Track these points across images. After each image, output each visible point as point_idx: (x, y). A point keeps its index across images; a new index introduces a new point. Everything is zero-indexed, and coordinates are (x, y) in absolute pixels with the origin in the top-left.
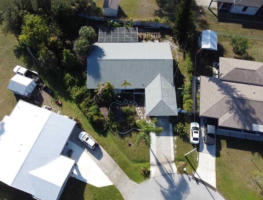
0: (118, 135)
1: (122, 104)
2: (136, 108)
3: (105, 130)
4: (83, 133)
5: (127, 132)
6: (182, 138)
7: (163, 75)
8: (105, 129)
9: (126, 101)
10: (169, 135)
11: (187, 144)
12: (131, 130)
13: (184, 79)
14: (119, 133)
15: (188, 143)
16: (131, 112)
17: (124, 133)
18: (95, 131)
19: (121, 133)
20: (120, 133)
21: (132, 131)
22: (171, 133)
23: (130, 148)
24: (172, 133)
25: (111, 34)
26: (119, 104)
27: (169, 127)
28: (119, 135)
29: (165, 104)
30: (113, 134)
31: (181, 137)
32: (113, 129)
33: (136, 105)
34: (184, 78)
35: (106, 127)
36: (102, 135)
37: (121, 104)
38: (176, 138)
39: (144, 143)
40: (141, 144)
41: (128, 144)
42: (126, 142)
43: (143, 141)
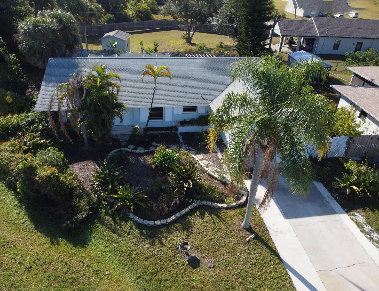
0: (137, 232)
1: (146, 151)
2: (193, 156)
5: (173, 217)
8: (81, 216)
12: (187, 210)
17: (163, 222)
19: (151, 223)
22: (336, 205)
26: (138, 151)
28: (141, 230)
30: (114, 231)
33: (193, 152)
37: (142, 152)
39: (252, 246)
40: (241, 253)
41: (183, 258)
42: (174, 252)
43: (249, 241)
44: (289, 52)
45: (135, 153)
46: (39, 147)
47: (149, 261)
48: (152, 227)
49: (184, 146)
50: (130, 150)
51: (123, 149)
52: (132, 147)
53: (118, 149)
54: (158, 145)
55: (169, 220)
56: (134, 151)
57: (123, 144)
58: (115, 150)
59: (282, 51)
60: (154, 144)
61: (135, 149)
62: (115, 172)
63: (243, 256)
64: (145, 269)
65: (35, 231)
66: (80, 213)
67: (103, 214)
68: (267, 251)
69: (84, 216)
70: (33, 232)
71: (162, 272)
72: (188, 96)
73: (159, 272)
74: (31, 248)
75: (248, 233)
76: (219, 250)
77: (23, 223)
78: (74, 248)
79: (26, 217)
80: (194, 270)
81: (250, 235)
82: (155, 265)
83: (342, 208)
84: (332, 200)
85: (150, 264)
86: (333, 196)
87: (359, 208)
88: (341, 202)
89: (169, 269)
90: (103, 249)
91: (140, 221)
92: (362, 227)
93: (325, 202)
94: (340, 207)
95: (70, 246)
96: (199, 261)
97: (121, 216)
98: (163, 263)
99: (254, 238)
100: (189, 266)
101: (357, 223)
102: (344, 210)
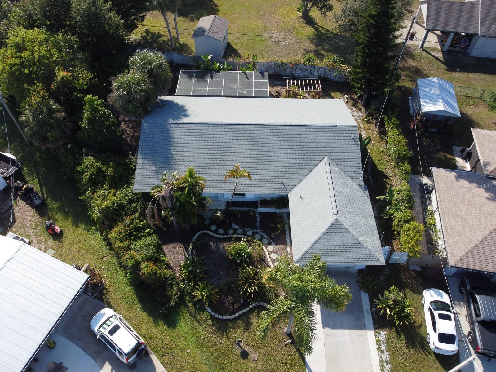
0: (210, 322)
1: (225, 236)
2: (264, 248)
3: (172, 307)
4: (107, 312)
5: (237, 315)
6: (402, 336)
7: (333, 161)
8: (172, 303)
9: (238, 229)
10: (363, 327)
11: (420, 354)
12: (247, 309)
13: (387, 181)
14: (212, 317)
15: (423, 354)
16: (250, 256)
17: (229, 317)
18: (142, 308)
19: (220, 317)
20: (217, 316)
21: (251, 311)
22: (369, 320)
23: (244, 364)
24: (371, 319)
25: (206, 81)
26: (218, 236)
27: (361, 304)
28: (213, 321)
29: (346, 230)
30: (195, 318)
31: (399, 334)
32: (195, 304)
33: (266, 241)
34: (387, 178)
35: (177, 296)
36: (161, 323)
37: (222, 237)
38: (383, 335)
39: (287, 349)
40: (278, 353)
41: (238, 350)
42: (232, 344)
43: (287, 344)
44: (435, 49)
45: (216, 237)
46: (139, 229)
47: (215, 348)
48: (221, 320)
49: (260, 231)
50: (211, 234)
51: (206, 231)
52: (213, 228)
53: (202, 232)
54: (237, 227)
55: (233, 316)
56: (215, 235)
57: (206, 223)
58: (199, 233)
59: (426, 45)
60: (234, 225)
61: (216, 232)
62: (197, 269)
63: (279, 356)
64: (212, 354)
65: (142, 310)
66: (171, 300)
67: (188, 302)
68: (297, 354)
69: (173, 304)
70: (140, 311)
71: (222, 357)
72: (270, 181)
73: (221, 357)
74: (140, 325)
75: (288, 338)
76: (263, 348)
77: (133, 302)
78: (167, 329)
79: (135, 296)
80: (243, 360)
81: (289, 340)
82: (218, 352)
83: (373, 323)
84: (369, 314)
85: (216, 351)
86: (371, 310)
87: (386, 327)
88: (375, 317)
89: (227, 357)
90: (186, 331)
91: (212, 313)
92: (380, 345)
93: (362, 316)
94: (372, 322)
95: (165, 326)
96: (248, 354)
97: (199, 306)
98: (224, 351)
99: (290, 343)
100: (240, 357)
101: (378, 341)
102: (374, 326)
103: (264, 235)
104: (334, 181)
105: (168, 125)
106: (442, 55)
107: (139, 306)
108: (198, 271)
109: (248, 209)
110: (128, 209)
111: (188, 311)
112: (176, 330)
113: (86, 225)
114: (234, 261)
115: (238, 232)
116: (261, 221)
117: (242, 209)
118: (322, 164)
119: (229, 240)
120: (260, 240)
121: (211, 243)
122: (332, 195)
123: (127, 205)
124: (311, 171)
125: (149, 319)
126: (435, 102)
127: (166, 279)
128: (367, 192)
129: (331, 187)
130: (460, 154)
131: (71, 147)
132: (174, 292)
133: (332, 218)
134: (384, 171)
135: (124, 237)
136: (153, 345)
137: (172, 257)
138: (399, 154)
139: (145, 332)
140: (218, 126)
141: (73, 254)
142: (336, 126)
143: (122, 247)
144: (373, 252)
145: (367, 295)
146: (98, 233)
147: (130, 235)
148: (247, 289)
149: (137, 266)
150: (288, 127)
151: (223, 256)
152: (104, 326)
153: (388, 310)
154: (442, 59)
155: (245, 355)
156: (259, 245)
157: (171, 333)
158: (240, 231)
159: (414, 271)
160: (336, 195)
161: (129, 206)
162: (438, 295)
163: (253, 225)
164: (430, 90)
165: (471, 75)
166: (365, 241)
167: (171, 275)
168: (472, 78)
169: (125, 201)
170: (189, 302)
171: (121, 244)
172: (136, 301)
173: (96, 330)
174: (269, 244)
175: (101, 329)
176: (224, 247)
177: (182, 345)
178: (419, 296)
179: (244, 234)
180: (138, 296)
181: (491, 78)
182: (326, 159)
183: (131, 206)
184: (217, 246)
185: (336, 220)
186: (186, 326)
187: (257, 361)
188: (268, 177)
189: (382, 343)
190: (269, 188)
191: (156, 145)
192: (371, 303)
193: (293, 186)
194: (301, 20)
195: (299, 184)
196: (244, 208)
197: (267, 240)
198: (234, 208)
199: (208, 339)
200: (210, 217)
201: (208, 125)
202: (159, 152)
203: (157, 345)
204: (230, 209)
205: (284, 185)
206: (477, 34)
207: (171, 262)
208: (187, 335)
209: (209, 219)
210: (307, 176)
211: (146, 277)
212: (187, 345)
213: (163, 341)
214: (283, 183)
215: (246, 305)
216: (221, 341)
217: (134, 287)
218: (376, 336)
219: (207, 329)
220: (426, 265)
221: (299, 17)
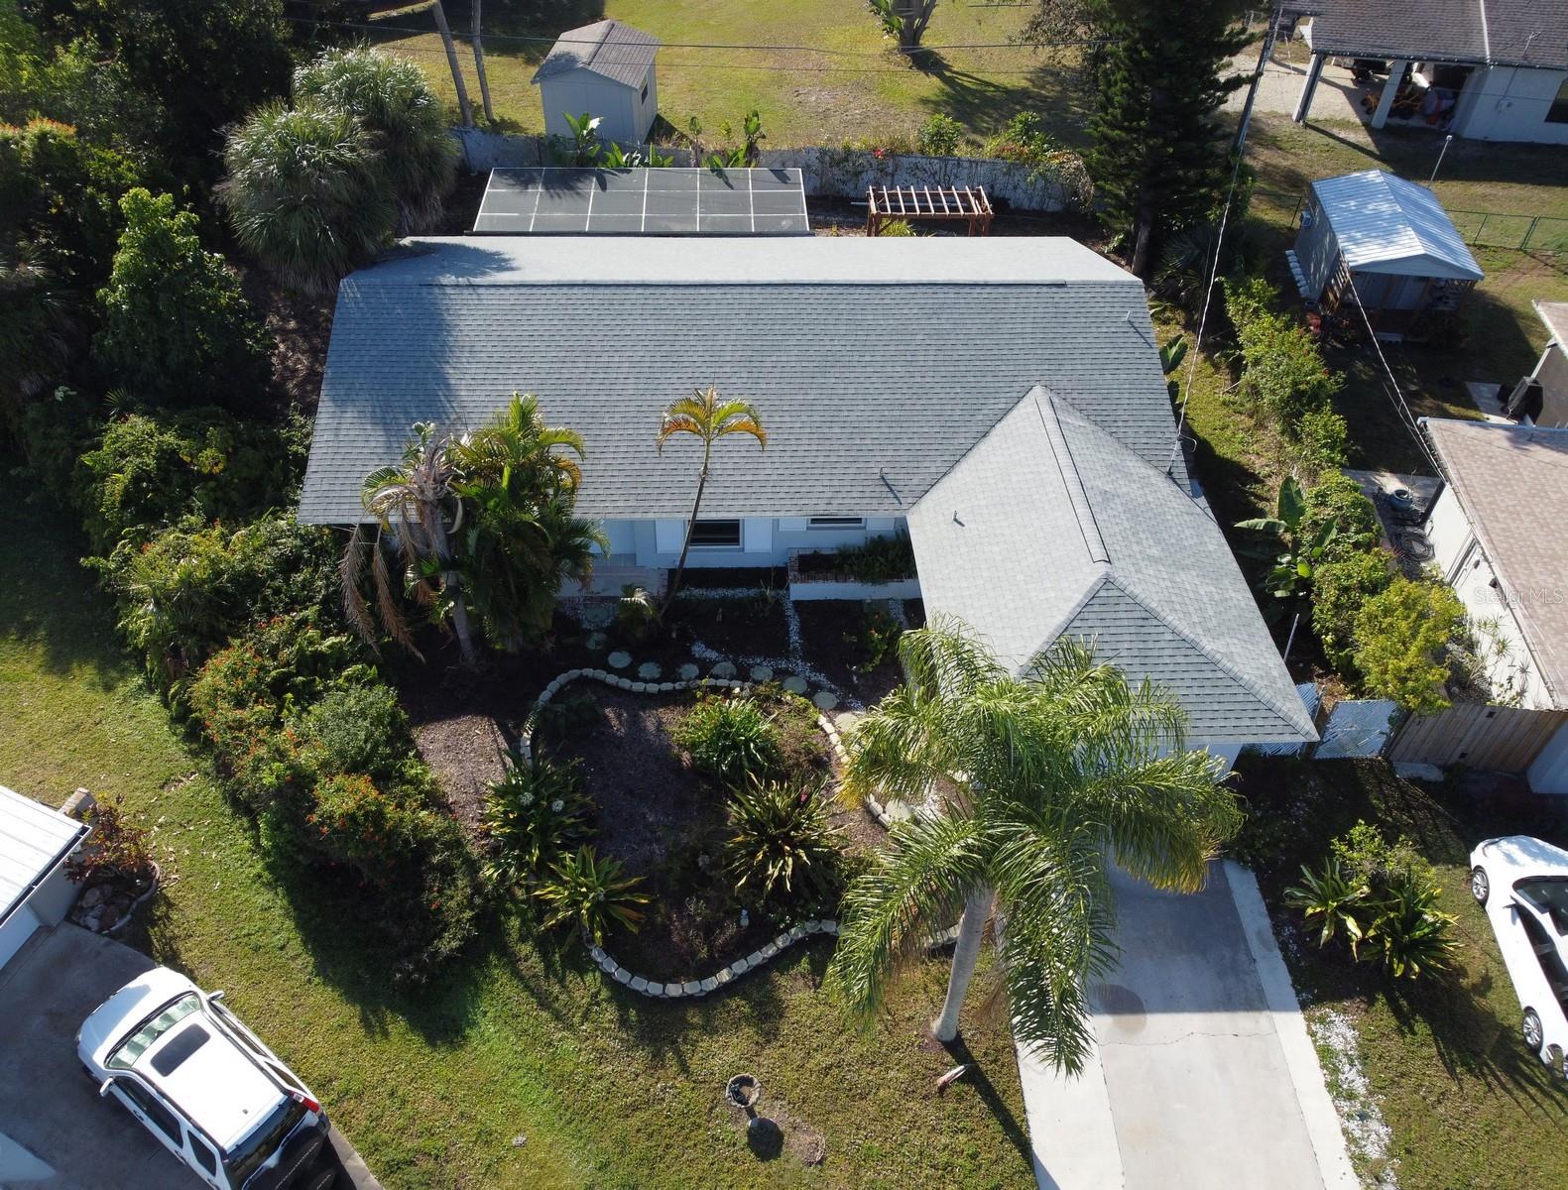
0: (610, 1013)
1: (667, 686)
2: (823, 720)
3: (449, 959)
4: (159, 983)
5: (724, 976)
6: (1422, 1028)
7: (1070, 398)
8: (448, 944)
9: (715, 663)
10: (1253, 1000)
11: (1507, 1099)
12: (770, 951)
13: (1258, 489)
14: (622, 996)
15: (1521, 1096)
16: (768, 748)
17: (691, 988)
18: (320, 970)
19: (655, 989)
20: (640, 984)
21: (784, 960)
22: (1274, 972)
23: (764, 1177)
24: (1283, 968)
25: (585, 198)
26: (639, 687)
27: (1233, 911)
28: (622, 1008)
29: (1149, 616)
30: (544, 1002)
31: (1405, 1022)
32: (543, 945)
33: (826, 698)
34: (1256, 479)
35: (468, 914)
36: (397, 1026)
37: (653, 688)
38: (1342, 1029)
39: (950, 1106)
40: (913, 1125)
41: (736, 1122)
42: (711, 1096)
43: (945, 1085)
44: (1345, 124)
45: (629, 692)
46: (318, 665)
47: (635, 1121)
48: (656, 1000)
49: (800, 665)
50: (612, 679)
51: (589, 672)
52: (620, 659)
53: (574, 673)
54: (712, 655)
55: (711, 983)
56: (626, 683)
57: (591, 645)
58: (562, 678)
59: (1312, 114)
60: (699, 649)
61: (631, 673)
62: (551, 799)
63: (916, 1139)
64: (623, 1144)
65: (317, 980)
66: (444, 930)
67: (515, 935)
68: (995, 1125)
69: (454, 944)
70: (309, 981)
71: (668, 1158)
72: (834, 471)
73: (662, 1158)
74: (309, 1040)
75: (948, 1058)
76: (845, 1109)
77: (282, 948)
78: (427, 1050)
79: (289, 924)
80: (762, 1166)
81: (953, 1066)
82: (651, 1135)
83: (1293, 985)
84: (1270, 950)
85: (639, 1131)
86: (1277, 933)
87: (1349, 996)
88: (1299, 960)
89: (692, 1154)
90: (510, 1059)
91: (621, 975)
92: (1335, 1071)
93: (1242, 957)
94: (1289, 979)
95: (417, 1040)
96: (780, 1136)
97: (566, 949)
98: (675, 1129)
99: (961, 1079)
100: (748, 1151)
101: (1326, 1054)
102: (1298, 994)
103: (821, 678)
104: (1076, 458)
105: (437, 290)
106: (1369, 139)
107: (307, 960)
108: (558, 805)
109: (753, 592)
110: (277, 591)
111: (516, 974)
112: (464, 1055)
113: (102, 670)
114: (703, 771)
115: (716, 670)
116: (803, 632)
117: (730, 593)
118: (1026, 407)
119: (684, 699)
120: (808, 695)
121: (609, 713)
122: (1078, 499)
123: (272, 577)
124: (985, 435)
125: (349, 1012)
126: (1387, 234)
127: (426, 846)
128: (1202, 501)
129: (1069, 474)
130: (1499, 404)
131: (66, 397)
132: (455, 899)
133: (1090, 576)
134: (1243, 460)
135: (251, 688)
136: (361, 1121)
137: (452, 770)
138: (1295, 383)
139: (327, 1068)
140: (630, 290)
141: (40, 774)
142: (1063, 285)
143: (240, 725)
144: (1266, 694)
145: (1252, 875)
146: (155, 699)
147: (278, 688)
148: (763, 866)
149: (298, 788)
150: (888, 290)
151: (662, 757)
152: (138, 1038)
153: (1351, 923)
154: (1372, 147)
155: (766, 1141)
156: (801, 712)
157: (440, 1064)
158: (727, 667)
159: (1415, 781)
160: (1095, 502)
161: (278, 582)
162: (1534, 856)
163: (776, 646)
164: (1364, 205)
165: (1479, 189)
166: (1230, 656)
167: (445, 831)
168: (1484, 197)
169: (263, 563)
170: (523, 939)
171: (239, 714)
172: (296, 945)
173: (99, 1057)
174: (842, 708)
175: (124, 1054)
176: (660, 723)
177: (490, 1115)
178: (1460, 873)
179: (743, 675)
180: (302, 925)
181: (1545, 196)
182: (1038, 390)
183: (286, 580)
184: (635, 723)
185: (1107, 581)
186: (507, 1038)
187: (820, 1162)
188: (827, 459)
189: (1345, 1060)
190: (830, 495)
191: (394, 359)
192: (1275, 908)
193: (921, 488)
194: (898, 58)
195: (946, 479)
196: (738, 590)
197: (833, 696)
198: (697, 592)
199: (605, 1083)
200: (606, 625)
201: (591, 290)
202: (404, 381)
203: (377, 1119)
204: (682, 594)
205: (888, 485)
206: (1482, 63)
207: (447, 789)
208: (513, 1075)
209: (599, 630)
210: (974, 450)
211: (335, 831)
212: (514, 1114)
213: (404, 1102)
214: (883, 478)
215: (761, 932)
216: (663, 1090)
217: (290, 893)
218: (1313, 1034)
219: (600, 1043)
220: (1463, 755)
221: (890, 52)
